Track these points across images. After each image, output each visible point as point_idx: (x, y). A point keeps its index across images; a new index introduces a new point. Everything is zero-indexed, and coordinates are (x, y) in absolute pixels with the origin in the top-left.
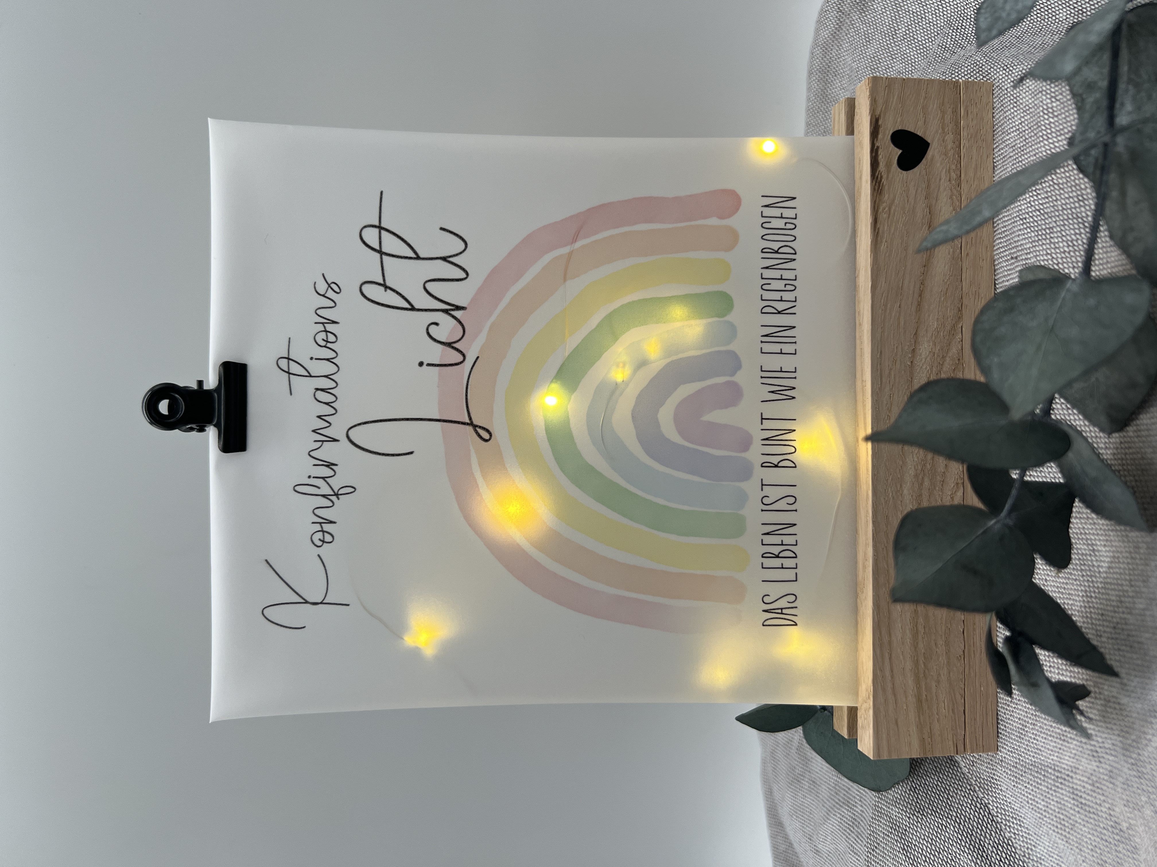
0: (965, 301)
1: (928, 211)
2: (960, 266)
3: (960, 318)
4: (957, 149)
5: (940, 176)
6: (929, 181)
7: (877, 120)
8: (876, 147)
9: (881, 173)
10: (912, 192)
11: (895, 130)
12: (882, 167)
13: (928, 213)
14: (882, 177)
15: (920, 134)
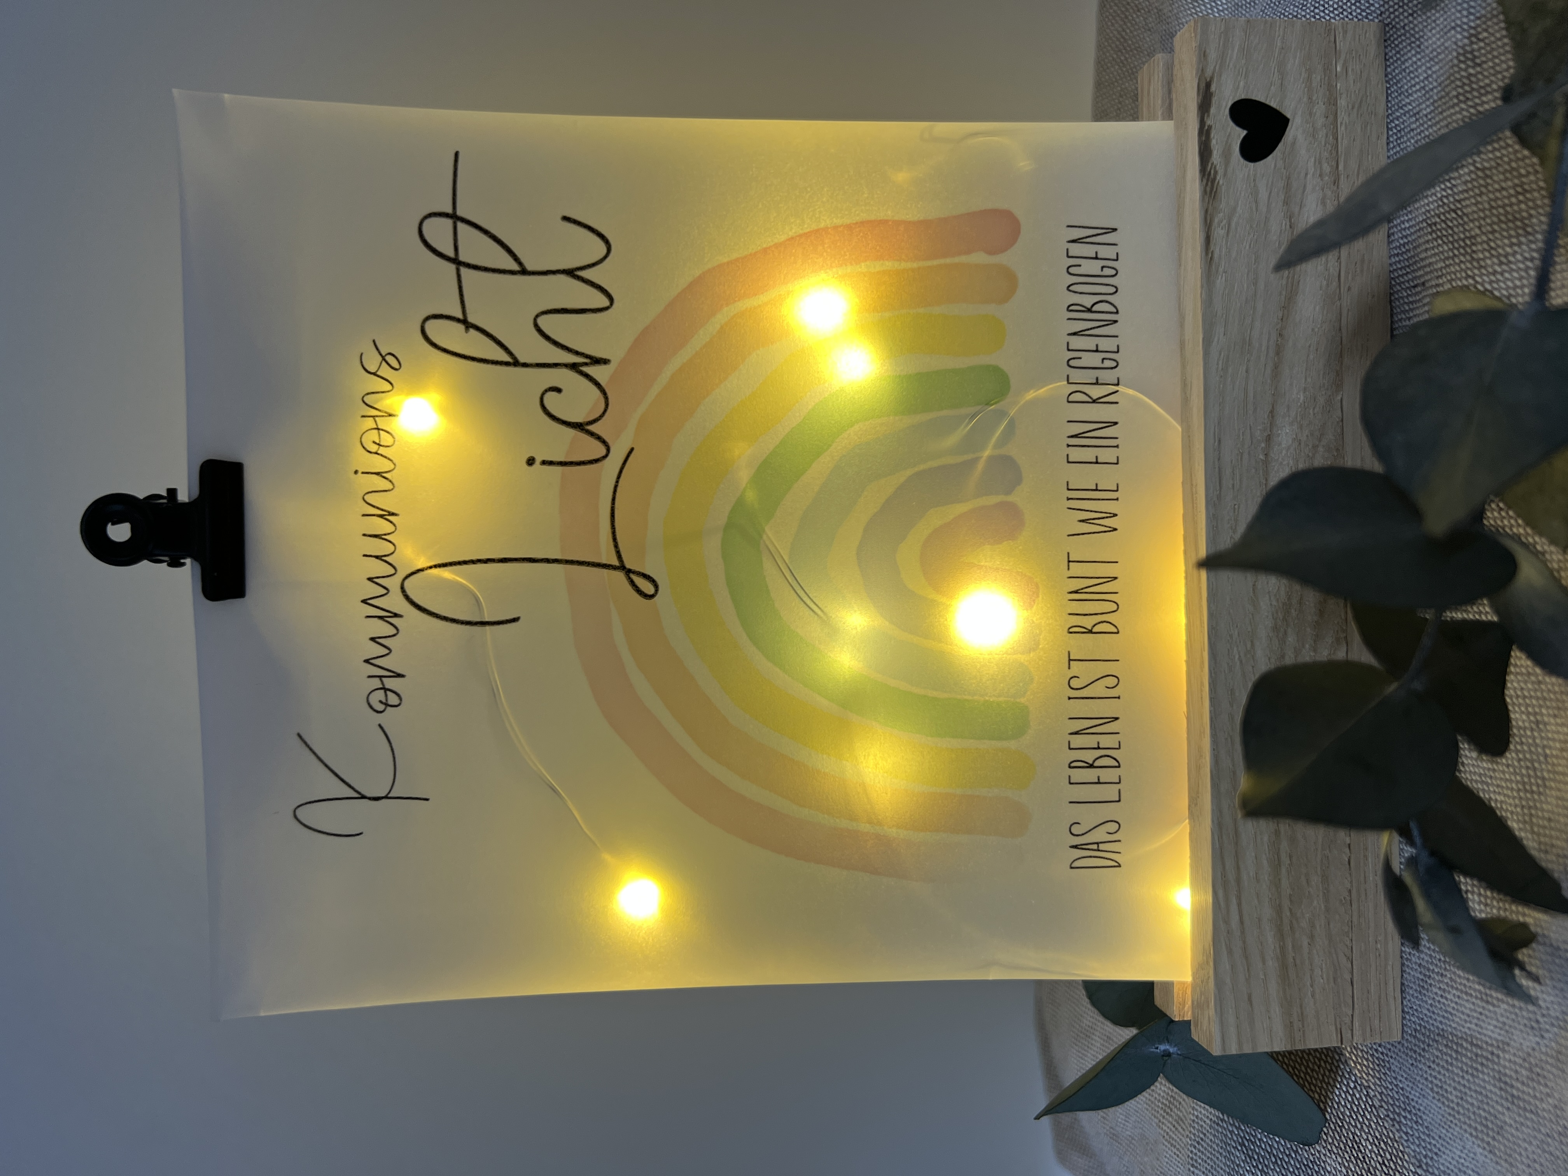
3: (1339, 387)
4: (1332, 127)
5: (1307, 170)
6: (1289, 178)
7: (1208, 85)
8: (1206, 128)
9: (1215, 167)
10: (1263, 194)
11: (1236, 99)
12: (1216, 157)
13: (1288, 227)
14: (1216, 172)
15: (1274, 104)
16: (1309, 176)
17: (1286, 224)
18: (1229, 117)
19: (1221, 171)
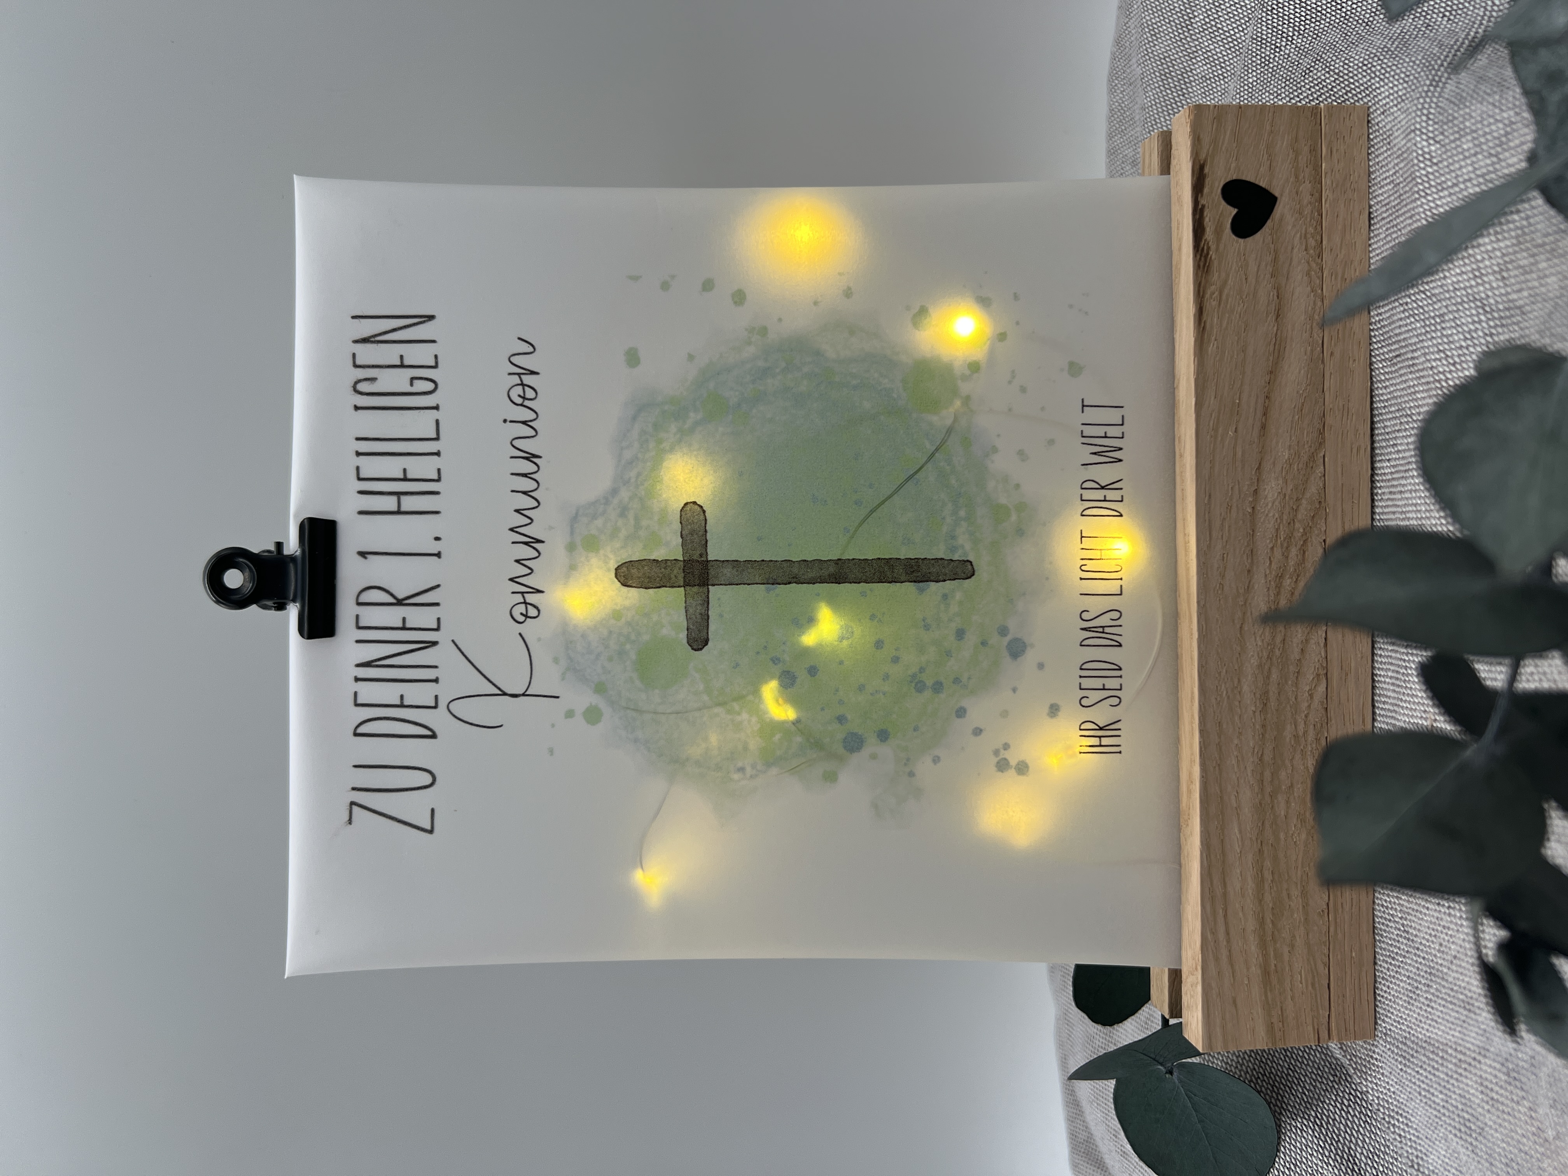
0: (1329, 420)
1: (1276, 294)
2: (1322, 370)
3: (1321, 444)
4: (1317, 204)
5: (1293, 244)
6: (1276, 251)
7: (1202, 167)
8: (1200, 207)
9: (1208, 243)
10: (1253, 267)
11: (1228, 180)
12: (1209, 234)
13: (1276, 297)
14: (1209, 248)
15: (1263, 184)
16: (1295, 250)
18: (1221, 196)
19: (1213, 247)
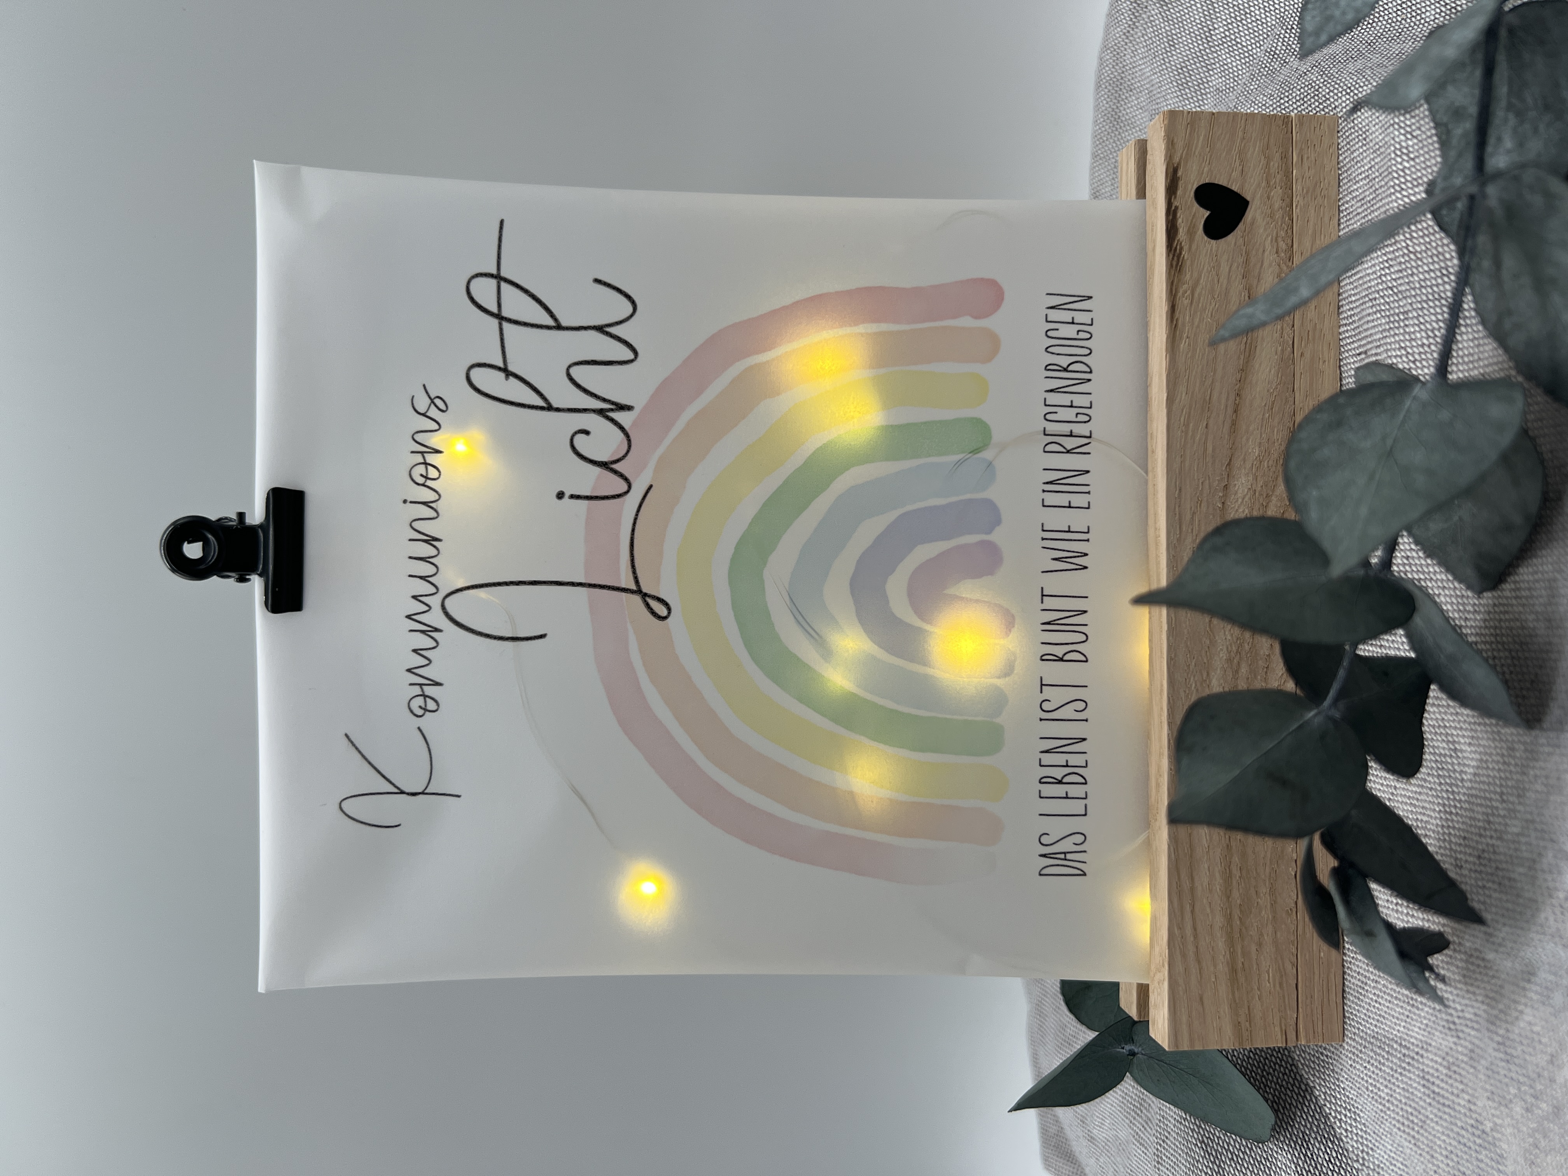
2: (1293, 369)
4: (1288, 209)
5: (1264, 247)
6: (1247, 254)
7: (1175, 170)
8: (1173, 208)
9: (1181, 244)
10: (1224, 268)
11: (1201, 183)
12: (1182, 234)
13: (1247, 298)
14: (1181, 248)
15: (1235, 188)
16: (1267, 253)
17: (1245, 295)
18: (1194, 199)
19: (1186, 248)
